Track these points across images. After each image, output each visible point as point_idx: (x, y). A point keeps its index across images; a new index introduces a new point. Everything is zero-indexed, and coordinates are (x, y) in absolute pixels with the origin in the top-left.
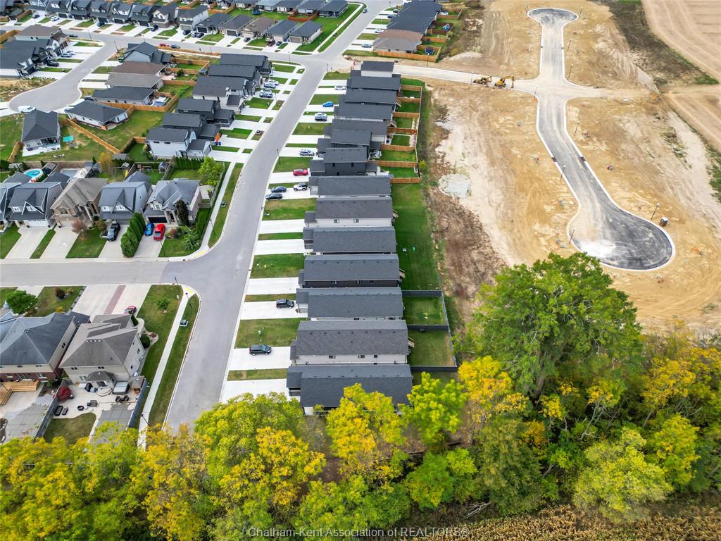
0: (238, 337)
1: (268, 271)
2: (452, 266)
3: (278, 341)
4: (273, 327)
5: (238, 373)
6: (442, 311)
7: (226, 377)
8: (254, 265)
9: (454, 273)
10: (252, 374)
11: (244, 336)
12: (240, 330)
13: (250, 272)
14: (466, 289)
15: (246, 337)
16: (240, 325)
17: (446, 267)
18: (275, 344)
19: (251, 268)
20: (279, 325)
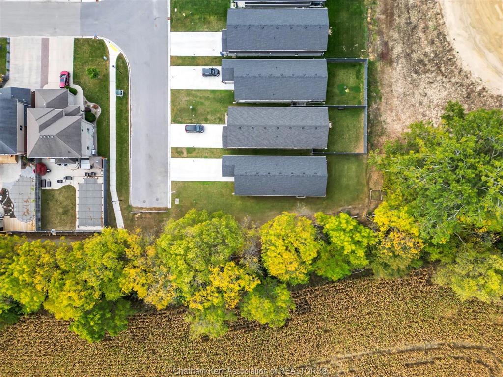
0: (173, 110)
1: (188, 21)
2: (383, 14)
3: (209, 117)
4: (203, 100)
5: (179, 150)
6: (363, 82)
7: (170, 154)
8: (172, 11)
9: (384, 26)
10: (191, 152)
11: (178, 110)
12: (172, 101)
13: (169, 21)
14: (392, 50)
15: (180, 111)
16: (171, 96)
17: (377, 16)
18: (206, 120)
19: (169, 16)
20: (207, 98)
